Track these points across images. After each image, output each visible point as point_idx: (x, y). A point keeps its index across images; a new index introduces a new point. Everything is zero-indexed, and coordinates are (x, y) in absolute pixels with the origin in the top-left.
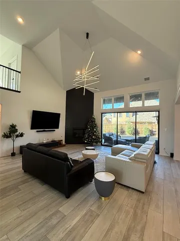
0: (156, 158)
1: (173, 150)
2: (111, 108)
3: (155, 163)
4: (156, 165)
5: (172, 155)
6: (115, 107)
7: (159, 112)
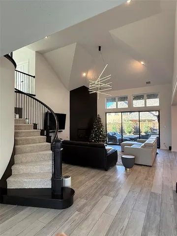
0: (158, 151)
1: (171, 144)
2: (115, 107)
3: (157, 153)
4: (158, 155)
5: (170, 148)
6: (119, 107)
7: (159, 111)
